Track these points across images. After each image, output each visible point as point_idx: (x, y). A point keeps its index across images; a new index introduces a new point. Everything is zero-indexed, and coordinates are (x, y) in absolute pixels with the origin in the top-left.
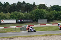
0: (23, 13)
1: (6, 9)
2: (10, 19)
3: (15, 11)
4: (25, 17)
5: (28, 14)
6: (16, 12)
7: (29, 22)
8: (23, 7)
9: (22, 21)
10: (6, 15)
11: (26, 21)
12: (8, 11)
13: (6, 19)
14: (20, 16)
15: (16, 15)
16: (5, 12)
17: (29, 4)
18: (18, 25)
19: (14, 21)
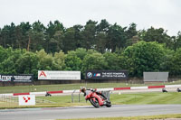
0: (102, 52)
1: (52, 40)
2: (63, 69)
3: (79, 46)
4: (106, 64)
5: (114, 55)
6: (81, 50)
8: (101, 36)
9: (99, 75)
10: (53, 58)
11: (109, 75)
12: (58, 48)
13: (54, 69)
14: (91, 61)
15: (82, 59)
16: (51, 49)
17: (119, 27)
19: (76, 75)
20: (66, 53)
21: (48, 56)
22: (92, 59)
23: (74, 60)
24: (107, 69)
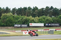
0: (51, 17)
1: (34, 13)
2: (38, 23)
3: (43, 15)
4: (52, 21)
5: (55, 18)
7: (56, 26)
8: (51, 12)
10: (34, 19)
11: (53, 25)
12: (36, 16)
14: (47, 20)
15: (44, 19)
17: (57, 9)
18: (46, 28)
19: (42, 25)
20: (39, 17)
21: (33, 18)
22: (48, 19)
23: (42, 20)
24: (53, 23)
